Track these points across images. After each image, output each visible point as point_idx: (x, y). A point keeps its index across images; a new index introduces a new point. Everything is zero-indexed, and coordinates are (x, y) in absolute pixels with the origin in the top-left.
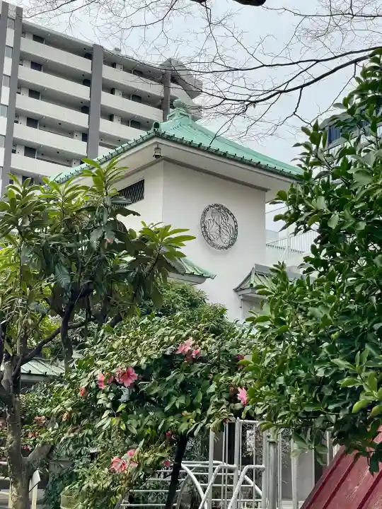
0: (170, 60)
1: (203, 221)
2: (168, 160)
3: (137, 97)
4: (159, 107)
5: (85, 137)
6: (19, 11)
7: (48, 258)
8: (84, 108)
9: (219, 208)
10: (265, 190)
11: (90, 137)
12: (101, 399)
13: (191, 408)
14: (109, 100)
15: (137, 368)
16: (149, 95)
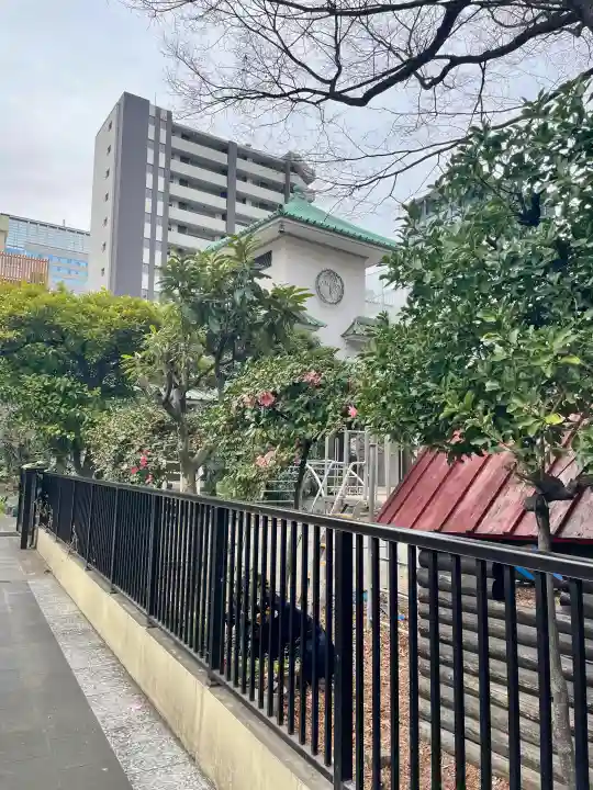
0: (290, 154)
1: (317, 282)
2: (290, 234)
3: (263, 183)
4: (282, 192)
5: (224, 217)
6: (169, 114)
7: (202, 312)
8: (223, 193)
9: (331, 273)
10: (365, 258)
11: (228, 217)
12: (248, 415)
13: (314, 421)
14: (243, 187)
15: (274, 393)
16: (274, 182)
